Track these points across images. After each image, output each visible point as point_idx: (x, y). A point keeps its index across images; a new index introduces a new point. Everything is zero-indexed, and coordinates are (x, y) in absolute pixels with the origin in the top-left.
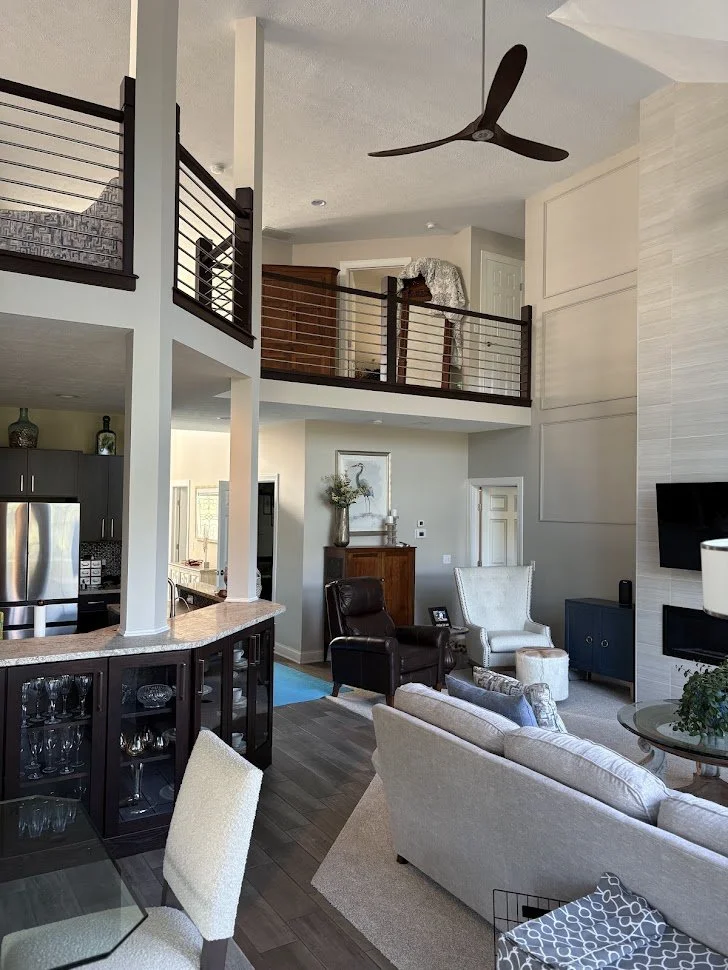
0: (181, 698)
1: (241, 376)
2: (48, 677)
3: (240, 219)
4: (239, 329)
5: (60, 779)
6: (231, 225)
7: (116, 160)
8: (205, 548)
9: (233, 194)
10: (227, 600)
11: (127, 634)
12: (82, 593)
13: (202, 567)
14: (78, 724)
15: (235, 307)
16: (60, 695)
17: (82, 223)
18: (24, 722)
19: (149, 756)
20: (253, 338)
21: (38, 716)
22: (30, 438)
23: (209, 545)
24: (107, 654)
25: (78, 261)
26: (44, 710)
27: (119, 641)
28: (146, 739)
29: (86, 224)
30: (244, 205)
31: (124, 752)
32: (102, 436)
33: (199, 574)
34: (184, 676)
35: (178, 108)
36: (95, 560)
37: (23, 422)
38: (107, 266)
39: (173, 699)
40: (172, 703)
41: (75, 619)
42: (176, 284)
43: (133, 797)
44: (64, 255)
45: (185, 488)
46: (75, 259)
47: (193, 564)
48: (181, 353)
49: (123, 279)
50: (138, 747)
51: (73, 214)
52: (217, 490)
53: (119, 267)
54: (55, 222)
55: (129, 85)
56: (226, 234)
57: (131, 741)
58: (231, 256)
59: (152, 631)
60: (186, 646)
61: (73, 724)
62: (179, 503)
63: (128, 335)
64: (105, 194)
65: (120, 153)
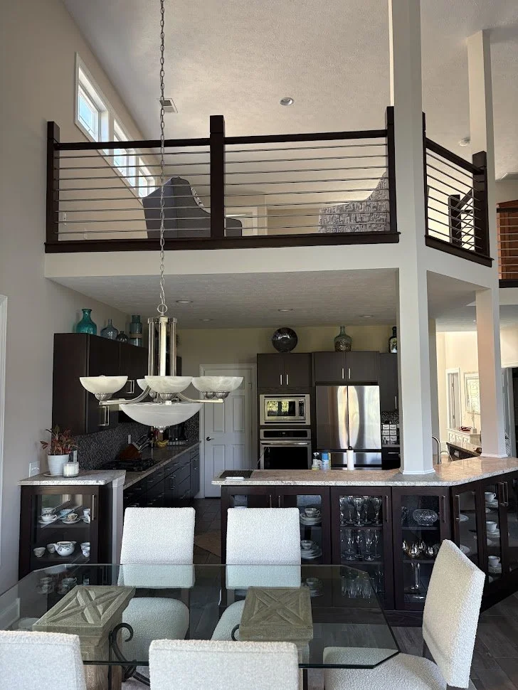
0: (443, 521)
1: (482, 289)
2: (356, 495)
3: (477, 176)
4: (481, 255)
5: (365, 563)
6: (470, 182)
7: (384, 162)
8: (473, 418)
9: (470, 160)
10: (482, 455)
11: (405, 473)
12: (383, 446)
13: (471, 432)
14: (375, 530)
15: (476, 239)
16: (363, 507)
17: (367, 205)
18: (342, 523)
19: (424, 559)
20: (491, 260)
21: (351, 520)
22: (346, 345)
23: (475, 416)
24: (390, 484)
25: (366, 230)
26: (354, 517)
27: (400, 477)
28: (421, 547)
29: (369, 206)
30: (480, 165)
31: (406, 553)
32: (392, 340)
33: (469, 437)
34: (445, 505)
35: (424, 114)
36: (392, 424)
37: (342, 335)
38: (383, 230)
39: (438, 521)
40: (437, 524)
41: (381, 463)
42: (427, 232)
43: (415, 586)
44: (358, 228)
45: (457, 374)
46: (363, 230)
47: (465, 429)
48: (433, 280)
49: (390, 236)
50: (415, 551)
51: (361, 202)
52: (477, 375)
53: (388, 229)
54: (350, 209)
55: (390, 111)
56: (467, 190)
57: (410, 546)
58: (472, 205)
59: (421, 472)
60: (445, 484)
61: (372, 528)
62: (453, 385)
63: (396, 272)
64: (380, 184)
65: (386, 156)
